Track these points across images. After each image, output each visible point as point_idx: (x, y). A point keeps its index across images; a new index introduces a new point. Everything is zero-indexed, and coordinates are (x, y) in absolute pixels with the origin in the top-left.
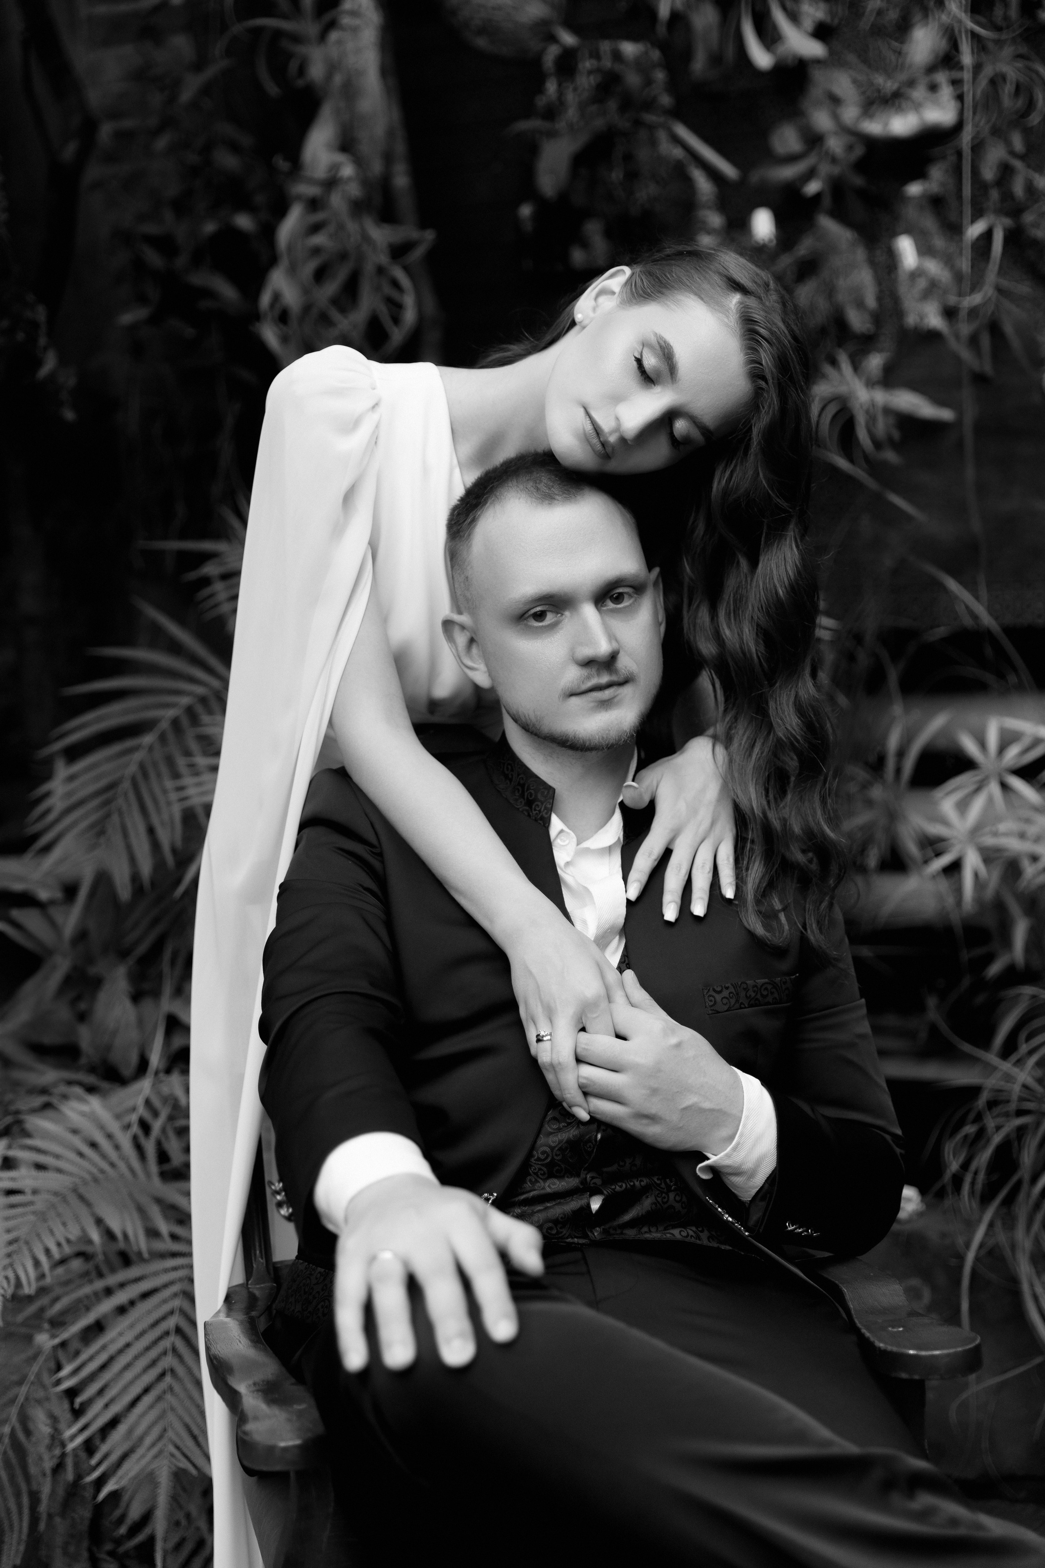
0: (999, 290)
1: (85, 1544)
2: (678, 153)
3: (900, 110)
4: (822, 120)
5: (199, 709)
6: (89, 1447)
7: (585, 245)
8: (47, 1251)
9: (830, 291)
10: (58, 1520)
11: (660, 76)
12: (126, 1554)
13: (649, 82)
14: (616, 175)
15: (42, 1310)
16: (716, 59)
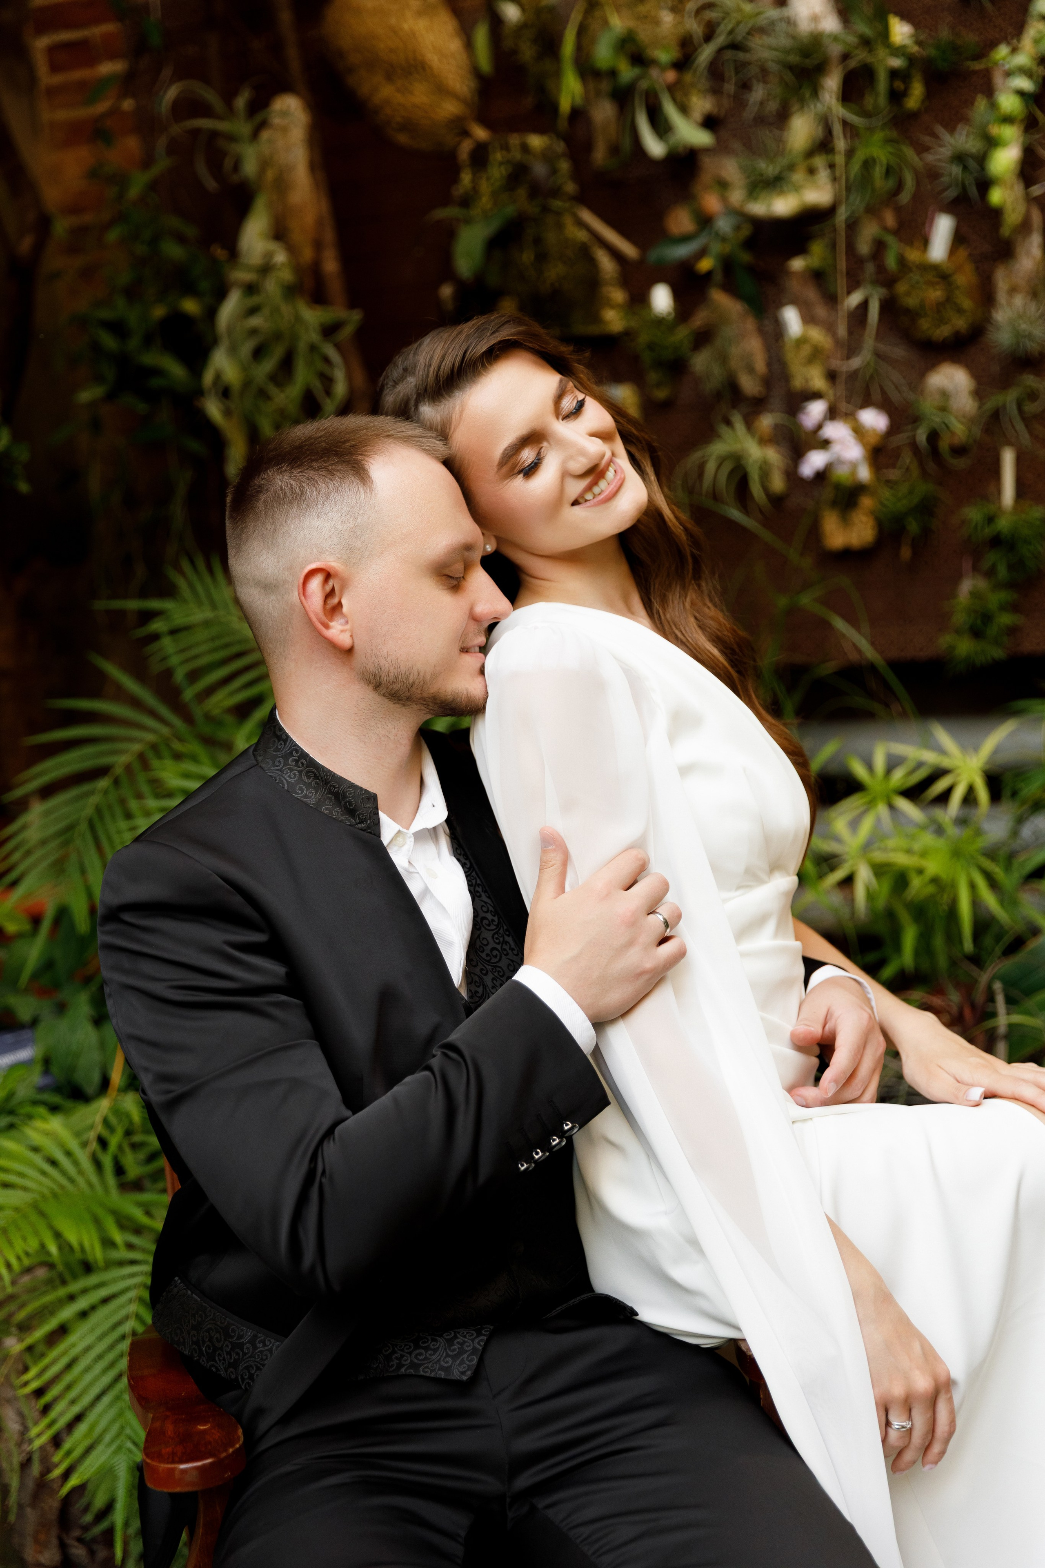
0: (878, 355)
1: (54, 1532)
2: (582, 236)
3: (782, 192)
4: (712, 202)
5: (150, 755)
6: (56, 1441)
8: (9, 1266)
9: (723, 358)
10: (29, 1510)
11: (564, 166)
12: (94, 1540)
13: (554, 171)
14: (527, 257)
15: (11, 1315)
16: (614, 150)
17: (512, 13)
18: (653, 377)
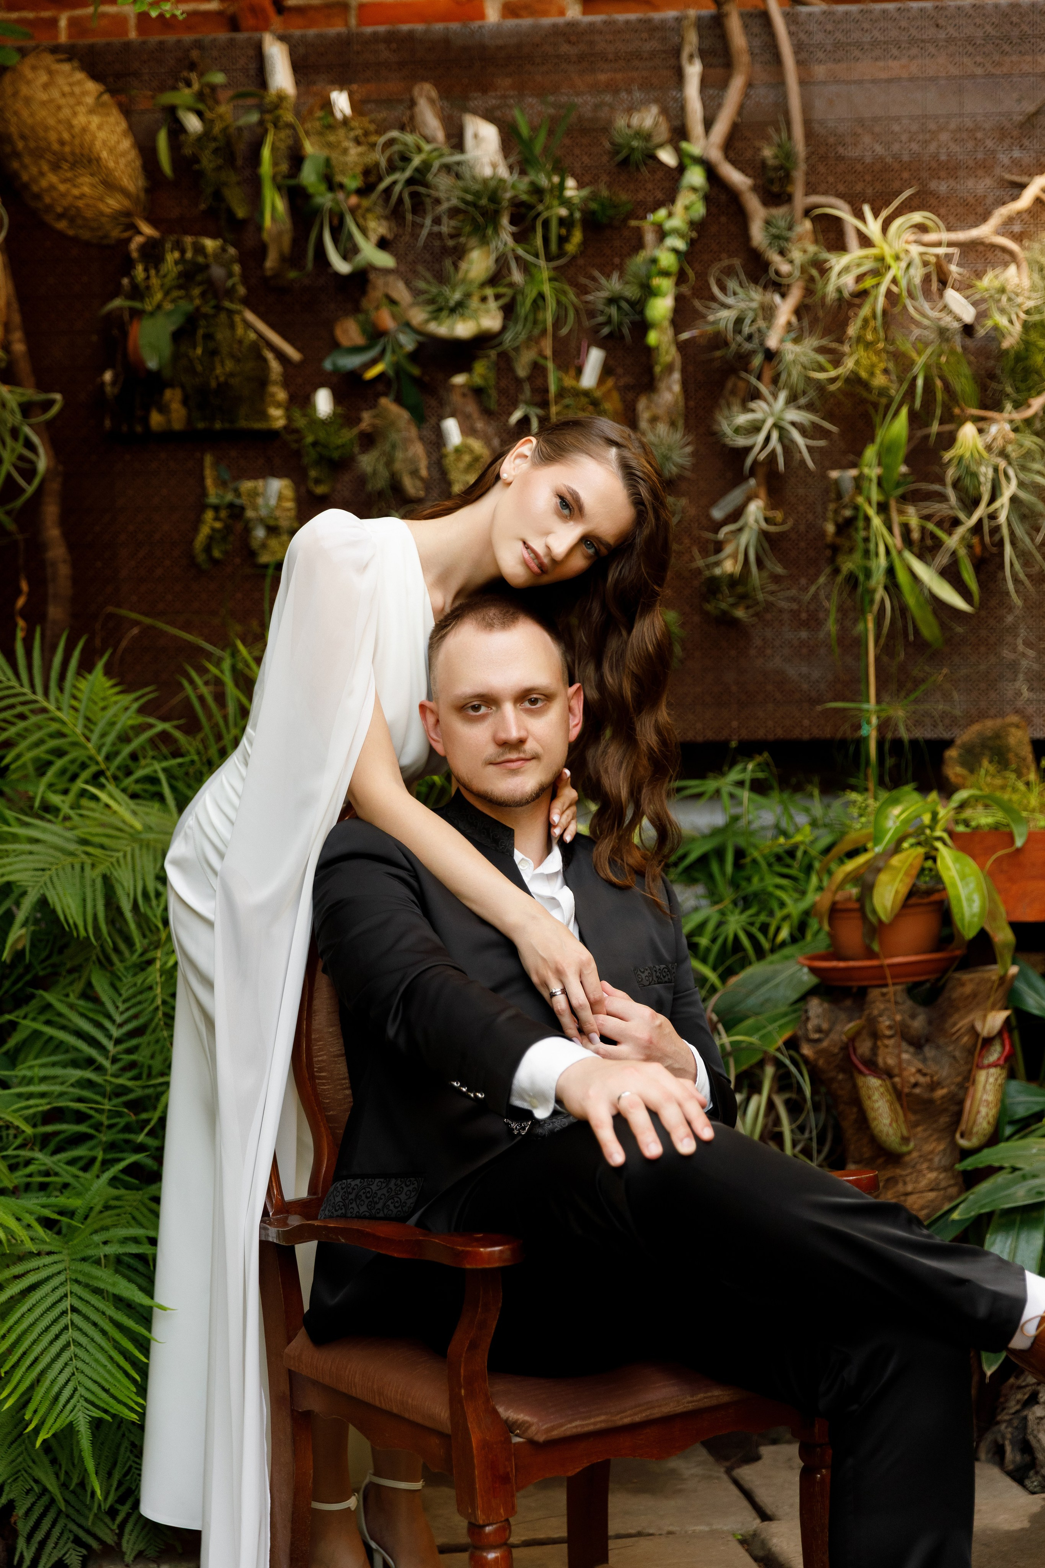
2: (253, 336)
3: (462, 317)
4: (386, 320)
7: (163, 409)
9: (389, 462)
11: (237, 268)
14: (199, 351)
17: (193, 123)
18: (313, 473)
